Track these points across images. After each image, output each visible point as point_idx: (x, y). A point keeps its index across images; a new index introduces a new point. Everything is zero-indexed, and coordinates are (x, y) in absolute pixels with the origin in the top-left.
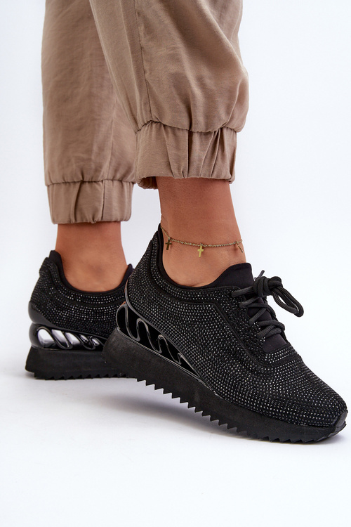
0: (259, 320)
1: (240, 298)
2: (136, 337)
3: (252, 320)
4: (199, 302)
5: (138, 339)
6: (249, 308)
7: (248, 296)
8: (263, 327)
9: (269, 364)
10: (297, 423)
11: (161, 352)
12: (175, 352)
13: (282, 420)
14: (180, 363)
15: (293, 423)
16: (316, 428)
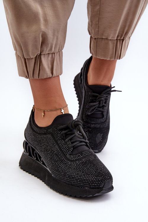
0: (70, 140)
3: (67, 140)
5: (28, 154)
6: (66, 134)
7: (65, 129)
10: (84, 187)
11: (35, 159)
13: (77, 186)
14: (42, 163)
15: (82, 187)
16: (93, 189)
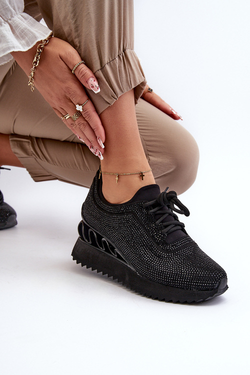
0: (162, 222)
1: (148, 208)
2: (89, 241)
3: (158, 222)
4: (123, 213)
5: (90, 242)
6: (155, 214)
7: (153, 206)
8: (166, 227)
9: (171, 251)
10: (190, 289)
11: (104, 249)
12: (113, 248)
13: (180, 288)
14: (116, 256)
15: (187, 289)
16: (204, 291)
